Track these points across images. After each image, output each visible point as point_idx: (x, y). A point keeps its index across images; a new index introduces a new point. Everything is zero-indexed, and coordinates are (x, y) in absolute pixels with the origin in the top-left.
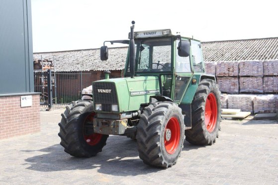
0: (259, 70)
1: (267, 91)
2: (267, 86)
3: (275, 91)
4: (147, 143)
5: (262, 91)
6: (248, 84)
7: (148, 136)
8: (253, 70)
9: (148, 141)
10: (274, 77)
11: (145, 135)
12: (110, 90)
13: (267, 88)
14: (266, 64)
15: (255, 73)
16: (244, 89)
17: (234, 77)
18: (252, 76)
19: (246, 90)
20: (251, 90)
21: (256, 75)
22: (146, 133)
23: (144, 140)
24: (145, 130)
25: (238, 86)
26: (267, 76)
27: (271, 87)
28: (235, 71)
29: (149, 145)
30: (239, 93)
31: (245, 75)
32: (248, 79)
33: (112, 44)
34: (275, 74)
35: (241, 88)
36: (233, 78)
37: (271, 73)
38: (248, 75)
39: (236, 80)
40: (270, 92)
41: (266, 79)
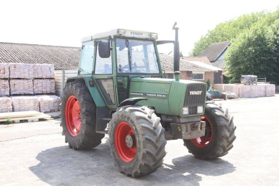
0: (31, 73)
1: (37, 93)
2: (37, 87)
3: (44, 92)
5: (32, 93)
6: (19, 86)
8: (24, 73)
10: (43, 80)
13: (37, 90)
14: (36, 68)
15: (26, 76)
16: (15, 91)
17: (5, 79)
18: (24, 79)
19: (18, 93)
20: (22, 92)
21: (27, 78)
25: (9, 88)
26: (36, 79)
27: (40, 88)
28: (6, 74)
30: (10, 95)
31: (17, 77)
32: (19, 81)
34: (43, 77)
35: (12, 90)
36: (3, 80)
37: (40, 76)
38: (20, 77)
39: (7, 83)
40: (39, 93)
41: (36, 81)
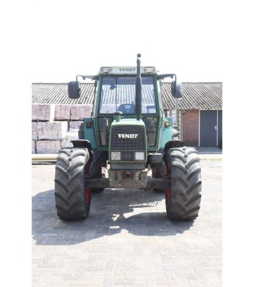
4: (189, 194)
7: (189, 186)
9: (189, 192)
11: (186, 186)
12: (136, 135)
22: (187, 182)
23: (184, 191)
24: (185, 180)
29: (189, 197)
33: (84, 79)
